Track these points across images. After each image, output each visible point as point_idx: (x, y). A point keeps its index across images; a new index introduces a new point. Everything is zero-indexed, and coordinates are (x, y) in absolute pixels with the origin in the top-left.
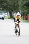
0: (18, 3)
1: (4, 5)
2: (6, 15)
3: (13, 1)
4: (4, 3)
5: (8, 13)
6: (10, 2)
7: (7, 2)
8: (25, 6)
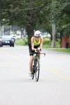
0: (48, 7)
1: (14, 13)
2: (20, 37)
3: (35, 4)
4: (14, 8)
5: (24, 32)
6: (27, 4)
7: (20, 5)
8: (64, 16)
